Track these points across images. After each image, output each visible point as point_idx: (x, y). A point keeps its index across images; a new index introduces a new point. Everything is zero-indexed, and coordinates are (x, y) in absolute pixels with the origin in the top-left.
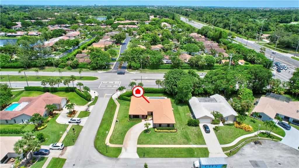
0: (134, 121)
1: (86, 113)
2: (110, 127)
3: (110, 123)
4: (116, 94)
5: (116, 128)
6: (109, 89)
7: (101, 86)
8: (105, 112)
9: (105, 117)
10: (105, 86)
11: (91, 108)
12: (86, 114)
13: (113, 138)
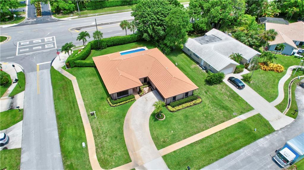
0: (123, 103)
1: (13, 112)
2: (84, 130)
3: (78, 120)
4: (57, 58)
5: (97, 128)
6: (39, 53)
7: (21, 51)
8: (54, 100)
9: (60, 111)
10: (28, 49)
11: (20, 100)
12: (14, 116)
13: (104, 153)
